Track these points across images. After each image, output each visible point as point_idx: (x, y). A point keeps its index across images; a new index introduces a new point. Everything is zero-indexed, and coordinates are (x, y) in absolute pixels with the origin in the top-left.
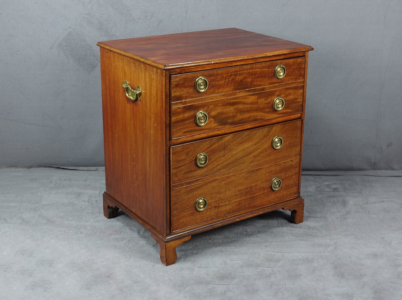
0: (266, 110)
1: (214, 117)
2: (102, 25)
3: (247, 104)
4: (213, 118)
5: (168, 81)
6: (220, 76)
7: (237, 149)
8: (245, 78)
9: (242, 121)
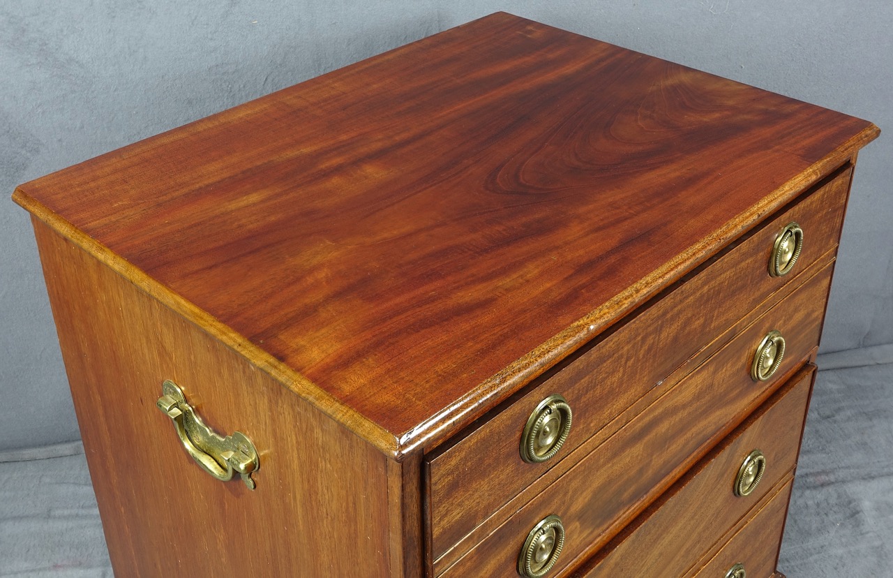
0: (731, 395)
1: (581, 516)
2: (24, 31)
3: (684, 406)
4: (578, 520)
5: (413, 487)
6: (610, 360)
7: (643, 565)
8: (688, 322)
9: (663, 472)
